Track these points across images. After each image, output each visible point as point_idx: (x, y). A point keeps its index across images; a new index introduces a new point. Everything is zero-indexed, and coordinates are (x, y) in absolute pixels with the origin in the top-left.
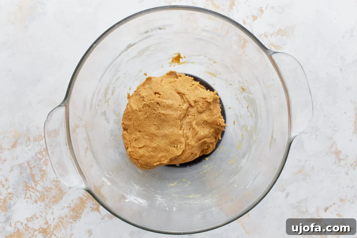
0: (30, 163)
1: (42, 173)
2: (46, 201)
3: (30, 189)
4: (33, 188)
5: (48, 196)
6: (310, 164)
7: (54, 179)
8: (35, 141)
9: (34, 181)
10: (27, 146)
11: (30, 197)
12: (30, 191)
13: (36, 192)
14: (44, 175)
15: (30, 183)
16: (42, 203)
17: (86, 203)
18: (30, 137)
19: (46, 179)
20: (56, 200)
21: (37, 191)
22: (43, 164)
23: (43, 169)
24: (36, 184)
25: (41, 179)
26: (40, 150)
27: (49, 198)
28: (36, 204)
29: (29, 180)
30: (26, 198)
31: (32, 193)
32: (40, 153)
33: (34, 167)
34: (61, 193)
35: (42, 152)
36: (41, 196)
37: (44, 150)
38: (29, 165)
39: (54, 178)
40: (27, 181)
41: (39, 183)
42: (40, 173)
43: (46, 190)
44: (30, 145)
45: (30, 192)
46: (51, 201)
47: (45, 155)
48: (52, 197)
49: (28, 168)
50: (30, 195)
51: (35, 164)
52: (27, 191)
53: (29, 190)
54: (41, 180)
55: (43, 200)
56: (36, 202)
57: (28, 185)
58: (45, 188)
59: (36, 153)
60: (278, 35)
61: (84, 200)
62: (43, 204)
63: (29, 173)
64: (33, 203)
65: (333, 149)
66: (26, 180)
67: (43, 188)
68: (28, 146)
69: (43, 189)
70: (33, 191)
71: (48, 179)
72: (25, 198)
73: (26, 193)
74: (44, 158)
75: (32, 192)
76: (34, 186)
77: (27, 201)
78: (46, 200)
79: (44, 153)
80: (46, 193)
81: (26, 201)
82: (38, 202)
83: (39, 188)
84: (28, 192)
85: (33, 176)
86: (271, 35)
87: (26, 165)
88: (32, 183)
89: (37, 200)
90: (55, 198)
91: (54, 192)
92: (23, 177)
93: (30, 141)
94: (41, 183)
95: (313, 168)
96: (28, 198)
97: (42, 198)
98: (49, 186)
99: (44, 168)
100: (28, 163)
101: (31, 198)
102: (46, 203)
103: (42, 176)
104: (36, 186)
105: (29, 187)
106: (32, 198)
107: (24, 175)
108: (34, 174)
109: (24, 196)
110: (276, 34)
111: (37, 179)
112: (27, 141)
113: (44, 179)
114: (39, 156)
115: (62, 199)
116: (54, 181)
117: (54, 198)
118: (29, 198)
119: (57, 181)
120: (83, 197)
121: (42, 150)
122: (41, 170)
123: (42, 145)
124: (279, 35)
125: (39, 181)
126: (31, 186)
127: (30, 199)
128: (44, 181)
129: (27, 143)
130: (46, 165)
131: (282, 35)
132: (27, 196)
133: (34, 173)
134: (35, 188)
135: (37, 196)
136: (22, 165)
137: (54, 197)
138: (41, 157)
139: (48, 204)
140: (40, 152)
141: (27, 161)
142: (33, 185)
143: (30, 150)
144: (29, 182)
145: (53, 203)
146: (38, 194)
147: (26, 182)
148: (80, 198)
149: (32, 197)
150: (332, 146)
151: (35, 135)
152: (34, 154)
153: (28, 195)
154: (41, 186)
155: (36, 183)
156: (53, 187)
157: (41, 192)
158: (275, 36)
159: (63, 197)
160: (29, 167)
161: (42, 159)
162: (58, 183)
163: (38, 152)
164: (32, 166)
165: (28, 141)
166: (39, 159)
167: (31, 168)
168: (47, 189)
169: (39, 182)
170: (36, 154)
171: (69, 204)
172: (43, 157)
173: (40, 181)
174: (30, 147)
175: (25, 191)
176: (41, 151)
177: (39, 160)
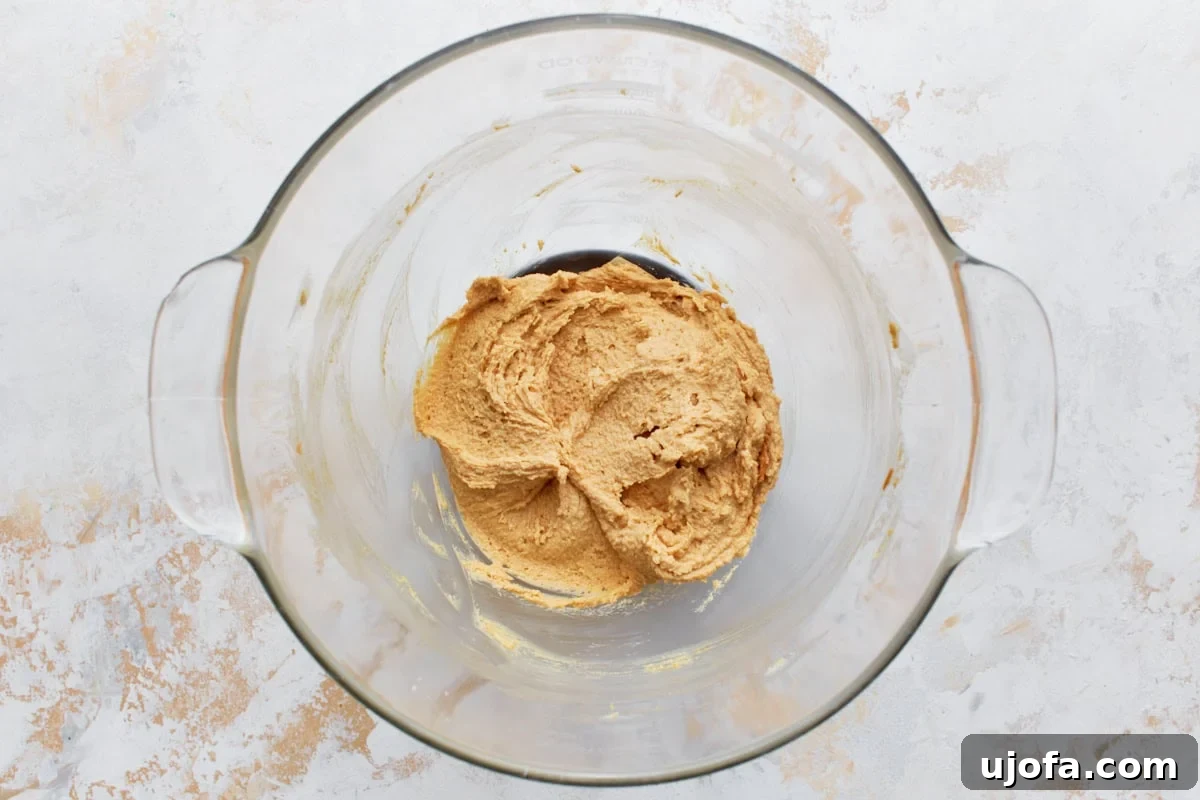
0: (139, 591)
1: (178, 625)
2: (193, 717)
3: (140, 678)
4: (148, 675)
5: (197, 699)
6: (1052, 603)
7: (219, 647)
8: (158, 521)
9: (153, 651)
10: (130, 537)
11: (137, 703)
12: (139, 682)
13: (158, 686)
14: (184, 629)
15: (139, 656)
16: (179, 722)
17: (323, 726)
18: (141, 507)
19: (193, 645)
20: (226, 712)
21: (163, 685)
22: (182, 594)
23: (180, 612)
24: (159, 660)
25: (174, 645)
26: (173, 550)
27: (202, 707)
28: (155, 727)
29: (136, 648)
30: (126, 705)
31: (145, 693)
32: (171, 561)
33: (153, 606)
34: (240, 694)
35: (178, 556)
36: (175, 700)
37: (186, 552)
38: (135, 599)
39: (218, 643)
40: (128, 650)
41: (169, 659)
42: (172, 624)
43: (191, 682)
44: (138, 532)
45: (140, 688)
46: (209, 718)
47: (188, 568)
48: (212, 704)
49: (131, 607)
50: (140, 697)
51: (156, 595)
52: (128, 685)
53: (136, 681)
54: (176, 651)
55: (182, 715)
56: (158, 720)
57: (134, 664)
58: (188, 676)
59: (159, 560)
60: (954, 183)
61: (316, 713)
62: (181, 727)
63: (136, 626)
64: (151, 724)
65: (1127, 557)
66: (126, 647)
67: (180, 673)
68: (134, 537)
69: (183, 676)
70: (149, 683)
71: (198, 645)
72: (122, 706)
73: (127, 689)
74: (186, 578)
75: (145, 686)
76: (153, 669)
77: (130, 715)
78: (190, 714)
79: (185, 560)
80: (191, 691)
81: (126, 717)
82: (166, 720)
83: (169, 674)
84: (132, 686)
85: (148, 634)
86: (931, 182)
87: (125, 598)
88: (144, 655)
89: (163, 712)
90: (220, 707)
91: (217, 689)
92: (117, 636)
93: (139, 522)
94: (176, 659)
95: (1062, 617)
96: (131, 705)
97: (179, 707)
98: (202, 669)
99: (186, 608)
100: (133, 591)
101: (142, 706)
102: (193, 724)
103: (179, 635)
104: (158, 666)
105: (137, 670)
106: (146, 708)
107: (119, 630)
108: (154, 630)
109: (120, 698)
110: (950, 181)
111: (162, 644)
112: (130, 519)
113: (186, 646)
114: (171, 570)
115: (244, 710)
116: (217, 652)
117: (217, 709)
118: (136, 707)
119: (227, 653)
120: (314, 706)
121: (180, 551)
122: (175, 616)
123: (179, 535)
124: (959, 185)
125: (168, 650)
126: (143, 668)
127: (140, 709)
128: (184, 652)
129: (129, 525)
130: (193, 598)
131: (967, 184)
132: (128, 700)
133: (151, 623)
134: (156, 673)
135: (161, 699)
136: (114, 599)
137: (219, 703)
138: (175, 572)
139: (199, 727)
140: (173, 559)
141: (128, 586)
142: (149, 664)
143: (140, 549)
144: (137, 653)
145: (215, 723)
146: (165, 693)
147: (124, 654)
148: (302, 707)
149: (145, 703)
150: (1123, 545)
151: (155, 501)
152: (151, 565)
153: (132, 698)
154: (176, 667)
155: (160, 657)
156: (216, 672)
157: (174, 687)
158: (947, 187)
159: (246, 703)
160: (136, 605)
161: (179, 579)
162: (231, 658)
163: (166, 556)
164: (145, 603)
165: (133, 521)
166: (170, 578)
167: (142, 610)
168: (195, 676)
169: (168, 655)
170: (159, 564)
171: (267, 726)
172: (184, 572)
173: (173, 653)
174: (138, 540)
175: (123, 682)
176: (174, 553)
177: (169, 582)
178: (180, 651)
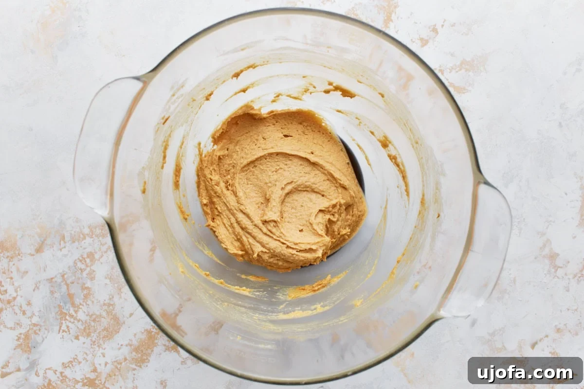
0: (66, 276)
1: (85, 292)
2: (93, 336)
3: (67, 317)
4: (71, 316)
5: (96, 328)
6: (510, 274)
7: (105, 302)
8: (74, 242)
9: (73, 305)
10: (61, 250)
11: (66, 330)
12: (67, 320)
13: (76, 322)
14: (88, 294)
15: (67, 307)
16: (87, 339)
17: (157, 339)
18: (65, 236)
19: (93, 302)
20: (109, 333)
21: (79, 321)
22: (86, 277)
23: (86, 286)
24: (76, 309)
25: (83, 302)
26: (82, 256)
27: (98, 331)
28: (76, 341)
29: (65, 303)
30: (61, 331)
31: (70, 325)
32: (81, 261)
33: (73, 283)
34: (117, 323)
35: (84, 259)
36: (85, 329)
37: (88, 257)
38: (64, 280)
39: (105, 300)
40: (61, 304)
41: (81, 308)
42: (82, 292)
43: (92, 319)
44: (65, 247)
45: (67, 322)
46: (101, 337)
47: (89, 265)
48: (102, 330)
49: (62, 283)
50: (68, 327)
51: (74, 278)
52: (62, 321)
53: (66, 319)
54: (84, 304)
55: (89, 335)
56: (77, 338)
57: (64, 311)
58: (91, 316)
59: (76, 260)
60: (461, 70)
61: (153, 333)
62: (88, 341)
63: (65, 293)
64: (73, 340)
65: (547, 251)
66: (60, 303)
67: (87, 315)
68: (63, 250)
69: (89, 317)
70: (72, 320)
71: (95, 302)
72: (59, 331)
73: (61, 324)
74: (88, 269)
75: (70, 322)
76: (73, 313)
77: (63, 336)
78: (92, 334)
79: (88, 260)
80: (93, 324)
81: (61, 337)
82: (80, 337)
83: (81, 315)
84: (64, 322)
85: (71, 296)
86: (450, 69)
87: (59, 279)
88: (69, 307)
89: (79, 334)
90: (107, 331)
91: (105, 322)
92: (56, 298)
93: (65, 242)
94: (84, 308)
95: (515, 280)
96: (64, 331)
97: (87, 331)
98: (98, 313)
99: (88, 284)
100: (63, 276)
101: (69, 331)
102: (94, 339)
103: (86, 297)
104: (76, 312)
105: (66, 314)
106: (70, 332)
107: (57, 295)
108: (73, 295)
109: (58, 328)
110: (458, 69)
111: (77, 301)
112: (60, 241)
113: (89, 302)
114: (79, 265)
115: (118, 332)
116: (104, 304)
117: (105, 332)
118: (66, 332)
119: (109, 305)
120: (152, 330)
121: (85, 256)
122: (84, 288)
123: (85, 249)
124: (463, 71)
125: (81, 304)
126: (69, 313)
127: (68, 333)
128: (88, 305)
129: (60, 244)
130: (92, 279)
131: (467, 70)
132: (62, 328)
133: (72, 291)
134: (75, 315)
135: (78, 328)
136: (54, 280)
137: (105, 329)
138: (83, 267)
139: (97, 341)
140: (82, 260)
141: (60, 273)
142: (72, 312)
143: (66, 256)
144: (66, 306)
145: (104, 339)
146: (79, 325)
147: (60, 306)
148: (146, 330)
149: (70, 330)
150: (544, 246)
151: (73, 232)
152: (71, 264)
153: (64, 327)
154: (85, 312)
155: (77, 308)
156: (104, 314)
157: (84, 322)
158: (457, 72)
159: (119, 329)
160: (64, 283)
161: (85, 270)
162: (111, 307)
163: (79, 259)
164: (69, 282)
165: (62, 242)
166: (81, 269)
167: (67, 285)
168: (94, 317)
169: (81, 306)
170: (75, 263)
171: (129, 340)
172: (87, 266)
173: (83, 305)
174: (65, 251)
175: (59, 321)
176: (82, 257)
177: (80, 271)
178: (86, 304)
